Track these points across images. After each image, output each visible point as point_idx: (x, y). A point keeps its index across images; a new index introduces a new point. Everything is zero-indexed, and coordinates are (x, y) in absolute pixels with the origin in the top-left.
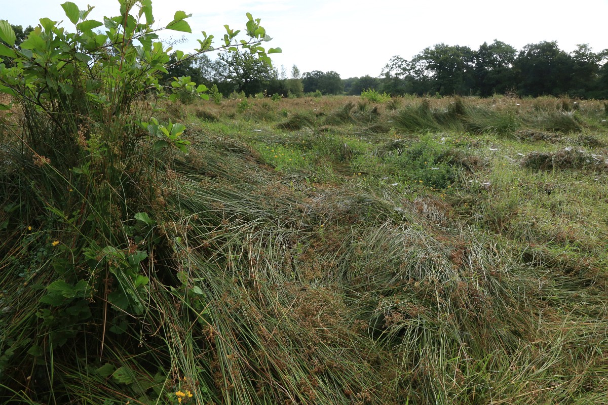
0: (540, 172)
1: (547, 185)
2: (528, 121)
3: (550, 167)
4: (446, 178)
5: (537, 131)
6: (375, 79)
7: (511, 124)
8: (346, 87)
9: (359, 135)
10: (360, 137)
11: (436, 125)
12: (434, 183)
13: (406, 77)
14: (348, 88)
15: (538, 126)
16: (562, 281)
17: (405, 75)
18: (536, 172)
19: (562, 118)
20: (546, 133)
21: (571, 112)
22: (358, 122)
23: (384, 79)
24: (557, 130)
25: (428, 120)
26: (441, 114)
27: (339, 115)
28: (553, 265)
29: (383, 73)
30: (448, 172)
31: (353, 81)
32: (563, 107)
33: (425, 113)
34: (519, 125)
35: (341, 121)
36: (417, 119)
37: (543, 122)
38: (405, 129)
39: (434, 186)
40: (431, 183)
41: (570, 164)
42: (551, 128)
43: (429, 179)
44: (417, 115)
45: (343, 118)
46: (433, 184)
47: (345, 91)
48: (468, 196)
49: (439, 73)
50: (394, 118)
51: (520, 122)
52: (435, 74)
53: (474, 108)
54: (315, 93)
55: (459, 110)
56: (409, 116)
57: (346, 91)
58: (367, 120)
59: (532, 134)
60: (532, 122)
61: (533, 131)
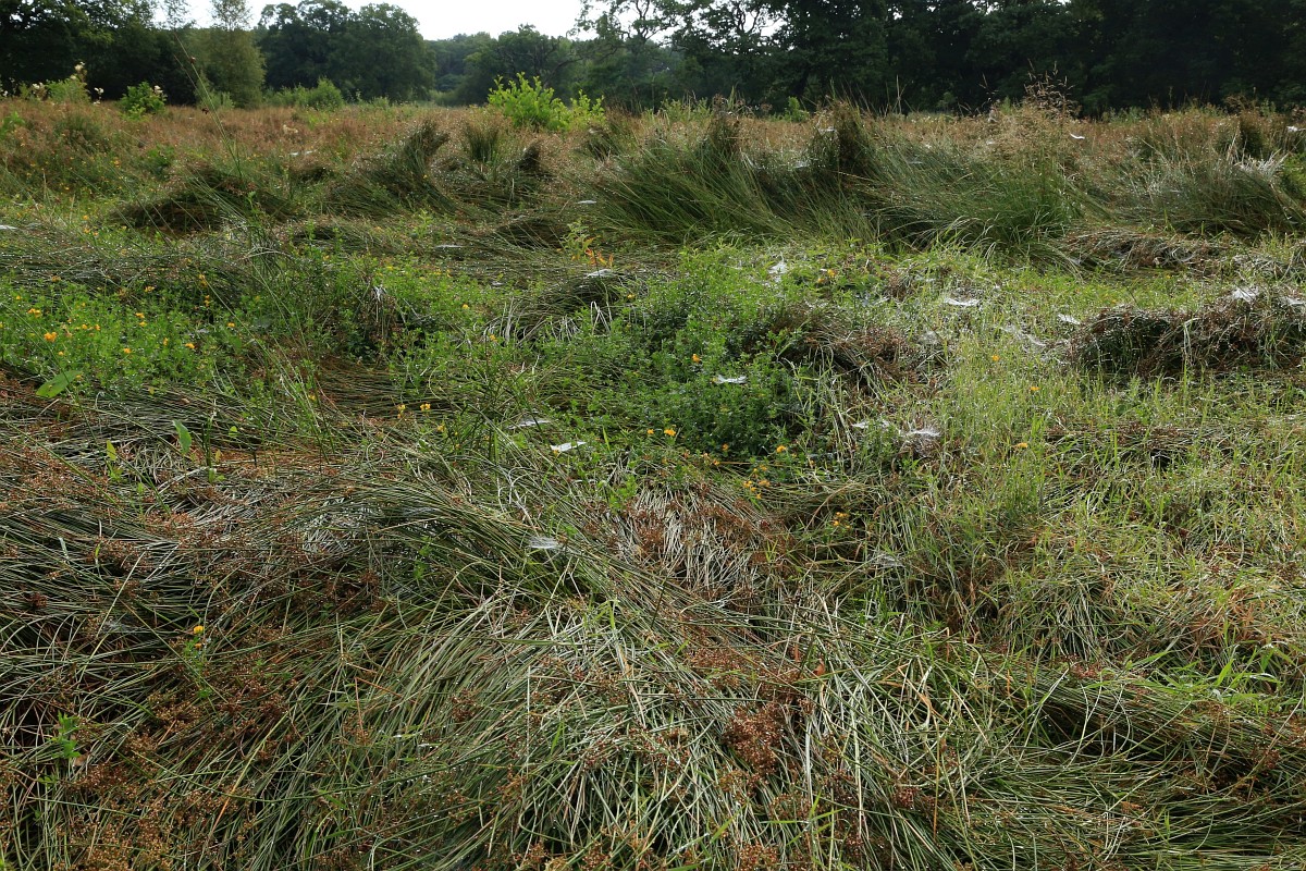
0: (1135, 384)
1: (1158, 432)
2: (1113, 198)
3: (1174, 366)
4: (772, 414)
5: (1143, 233)
6: (555, 45)
7: (1047, 209)
8: (444, 72)
9: (458, 257)
10: (456, 264)
11: (766, 215)
12: (726, 438)
13: (677, 36)
14: (451, 76)
15: (1146, 214)
16: (1209, 814)
17: (671, 31)
18: (1122, 386)
19: (1237, 183)
20: (1176, 242)
21: (1271, 161)
22: (462, 205)
23: (590, 44)
24: (1215, 229)
25: (735, 198)
26: (786, 175)
27: (384, 177)
28: (1169, 748)
29: (587, 18)
30: (781, 391)
31: (471, 50)
32: (1241, 144)
33: (723, 168)
34: (1079, 214)
35: (391, 201)
36: (687, 194)
37: (1166, 199)
38: (644, 233)
39: (726, 447)
40: (715, 438)
41: (1254, 350)
42: (1197, 225)
43: (706, 423)
44: (690, 176)
45: (402, 186)
46: (722, 442)
47: (439, 88)
48: (852, 484)
49: (799, 23)
50: (600, 187)
51: (1082, 200)
52: (784, 28)
53: (910, 153)
54: (314, 92)
55: (850, 158)
56: (659, 181)
57: (443, 90)
58: (495, 198)
59: (1125, 247)
60: (1128, 201)
61: (1126, 232)
